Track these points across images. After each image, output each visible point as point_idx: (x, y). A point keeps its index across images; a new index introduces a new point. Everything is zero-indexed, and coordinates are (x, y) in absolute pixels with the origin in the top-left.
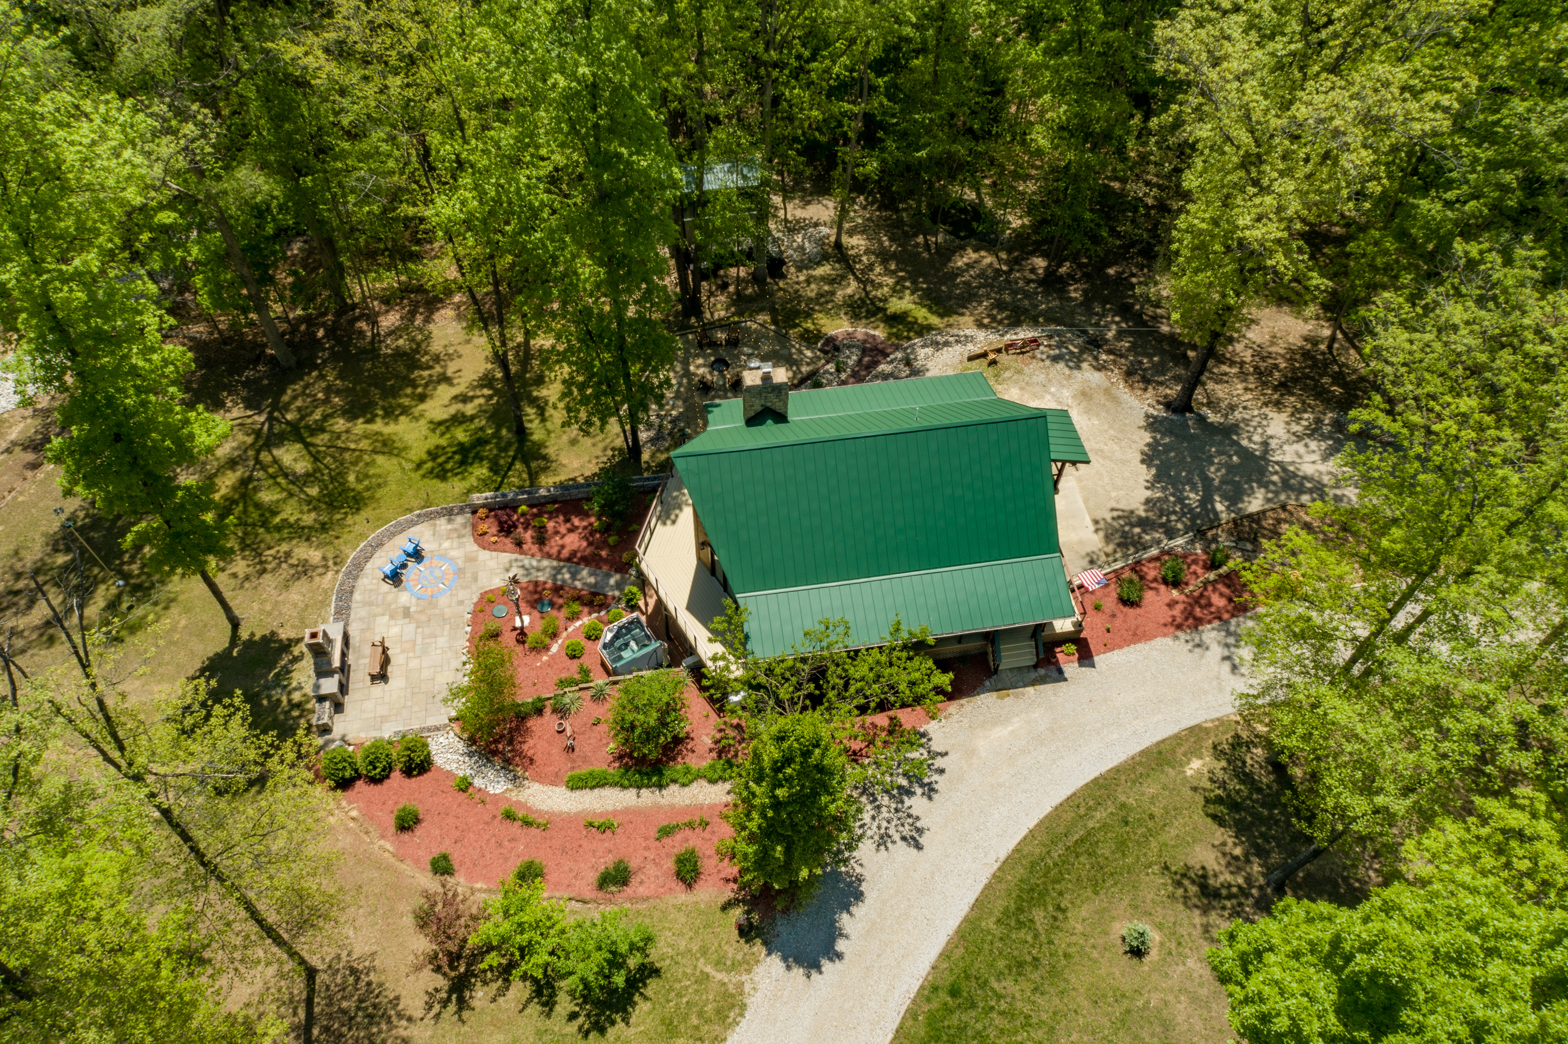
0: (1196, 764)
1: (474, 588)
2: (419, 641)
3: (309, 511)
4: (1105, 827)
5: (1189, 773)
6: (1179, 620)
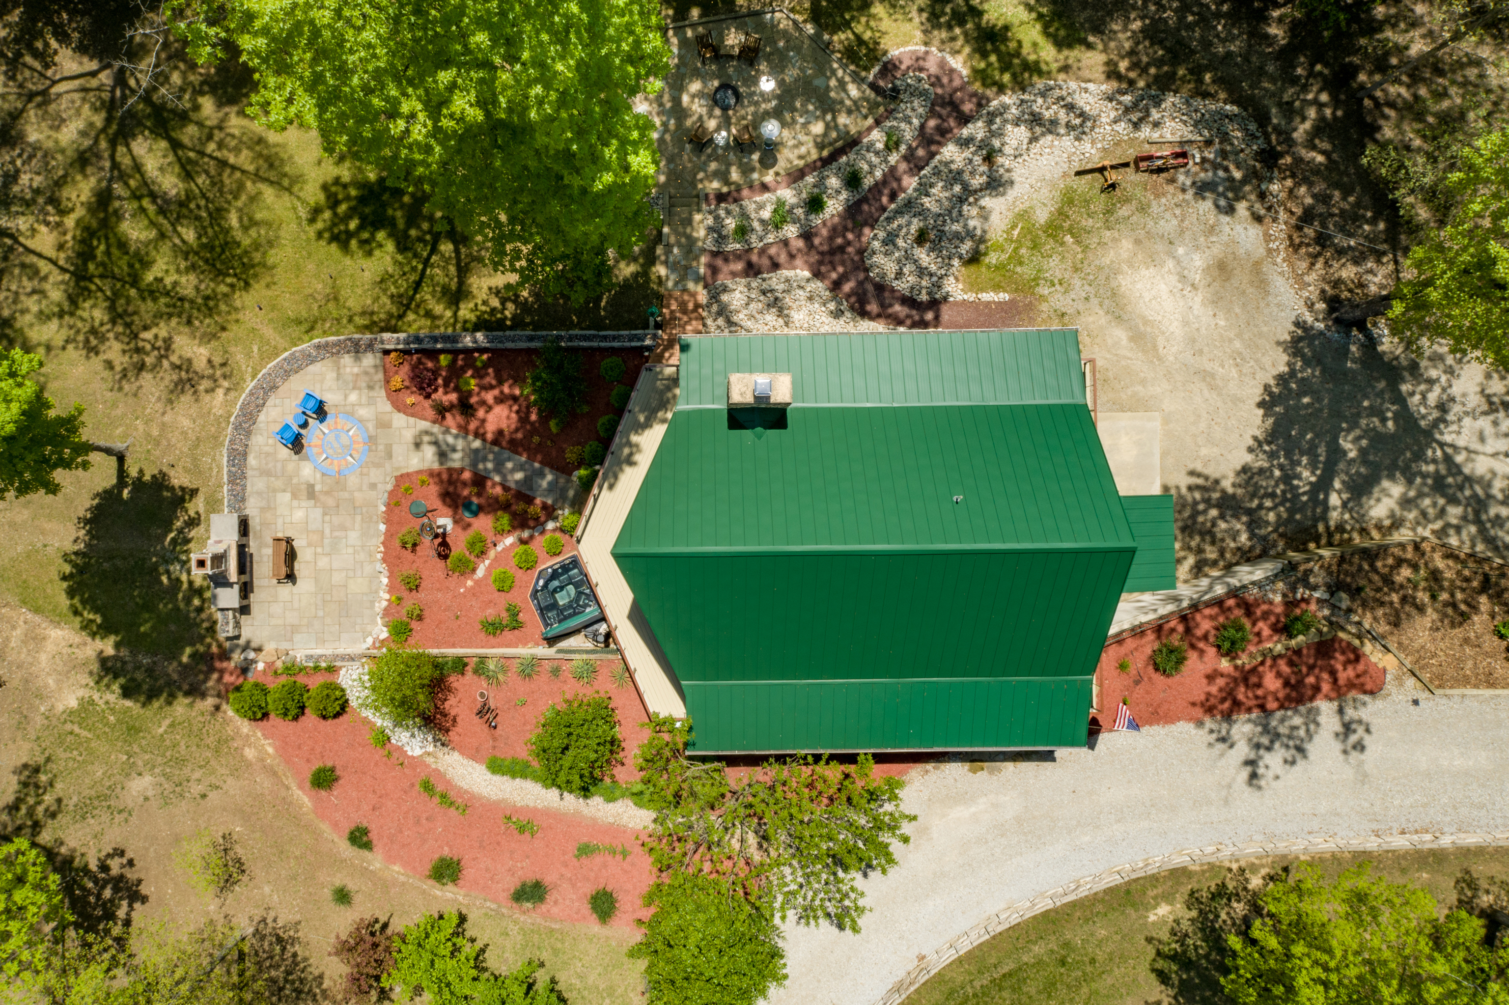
0: (1163, 910)
1: (388, 466)
2: (327, 531)
3: (187, 270)
4: (1039, 963)
5: (1152, 918)
6: (1213, 701)
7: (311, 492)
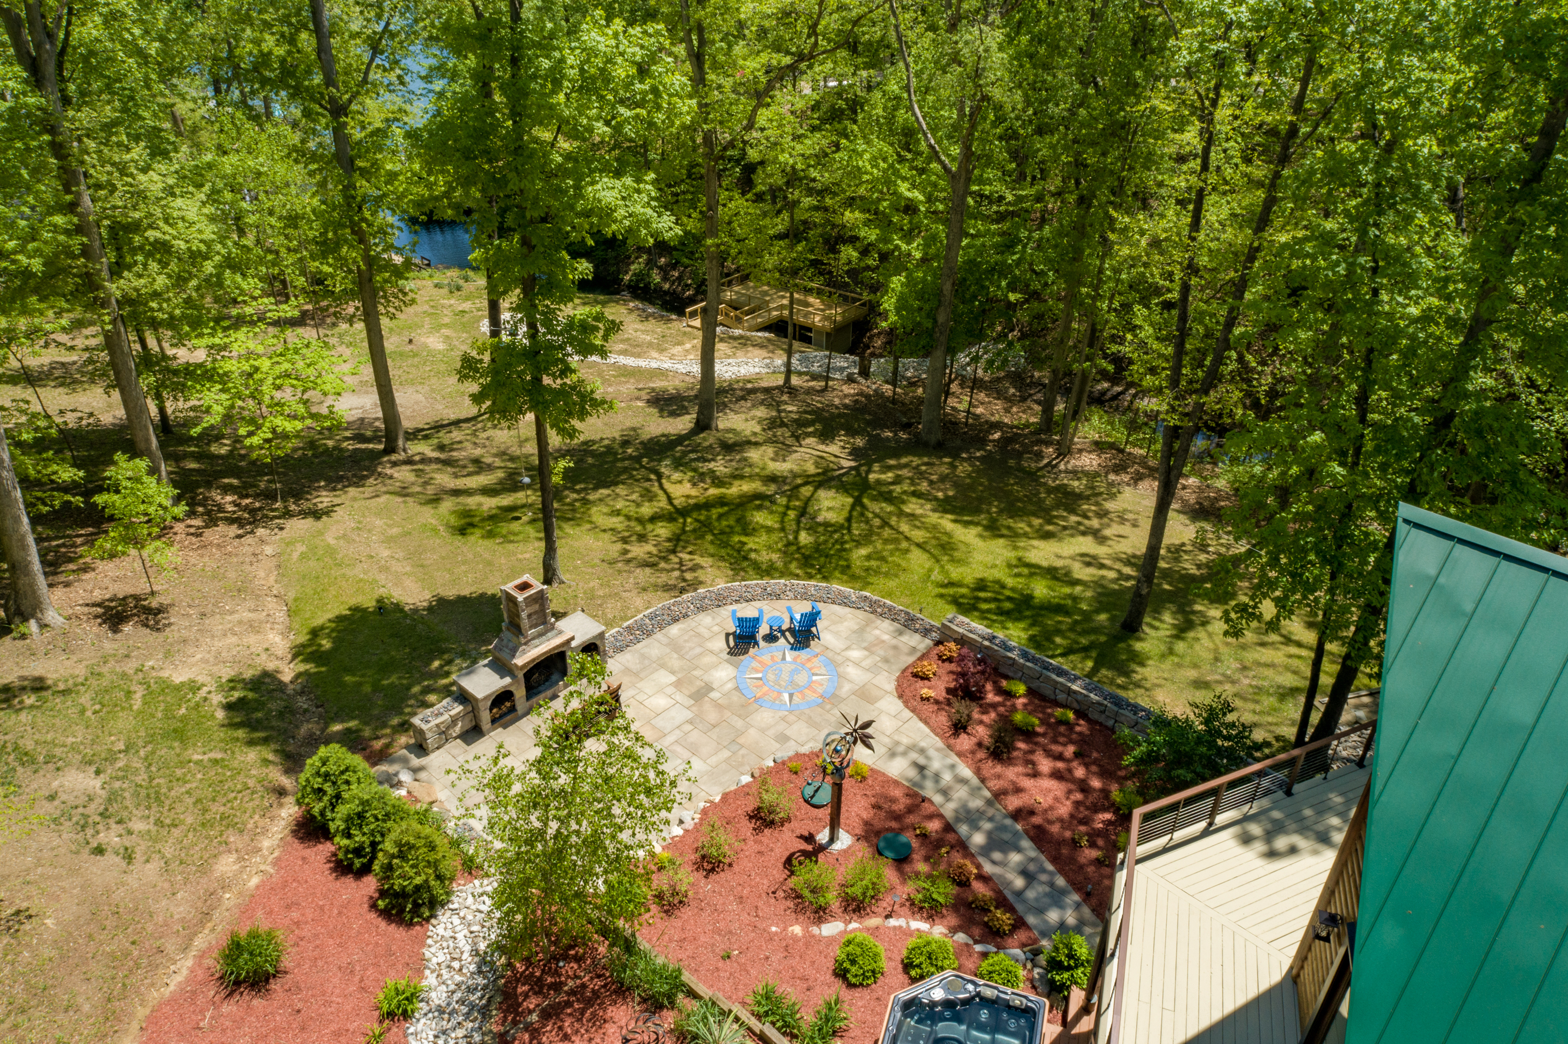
7: (701, 694)
